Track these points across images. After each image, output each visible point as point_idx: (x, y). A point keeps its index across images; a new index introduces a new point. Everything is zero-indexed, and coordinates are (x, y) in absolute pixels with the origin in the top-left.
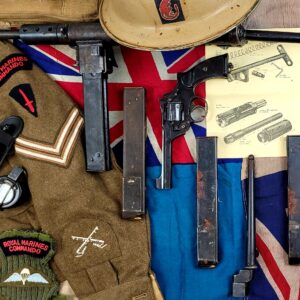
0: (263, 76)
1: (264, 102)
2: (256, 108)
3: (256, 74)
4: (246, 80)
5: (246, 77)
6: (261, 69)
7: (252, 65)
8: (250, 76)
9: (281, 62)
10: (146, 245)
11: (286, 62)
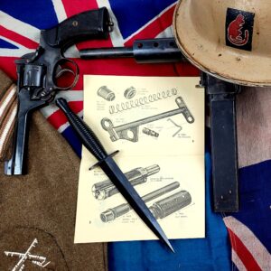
0: (156, 135)
1: (157, 169)
2: (146, 176)
3: (148, 132)
4: (135, 140)
5: (136, 135)
6: (154, 126)
7: (144, 121)
8: (141, 134)
9: (180, 118)
10: (101, 261)
11: (186, 118)
